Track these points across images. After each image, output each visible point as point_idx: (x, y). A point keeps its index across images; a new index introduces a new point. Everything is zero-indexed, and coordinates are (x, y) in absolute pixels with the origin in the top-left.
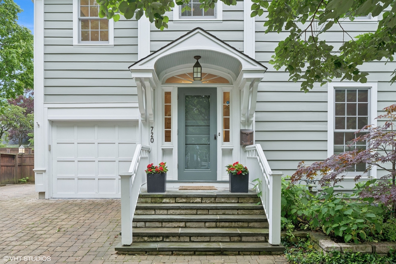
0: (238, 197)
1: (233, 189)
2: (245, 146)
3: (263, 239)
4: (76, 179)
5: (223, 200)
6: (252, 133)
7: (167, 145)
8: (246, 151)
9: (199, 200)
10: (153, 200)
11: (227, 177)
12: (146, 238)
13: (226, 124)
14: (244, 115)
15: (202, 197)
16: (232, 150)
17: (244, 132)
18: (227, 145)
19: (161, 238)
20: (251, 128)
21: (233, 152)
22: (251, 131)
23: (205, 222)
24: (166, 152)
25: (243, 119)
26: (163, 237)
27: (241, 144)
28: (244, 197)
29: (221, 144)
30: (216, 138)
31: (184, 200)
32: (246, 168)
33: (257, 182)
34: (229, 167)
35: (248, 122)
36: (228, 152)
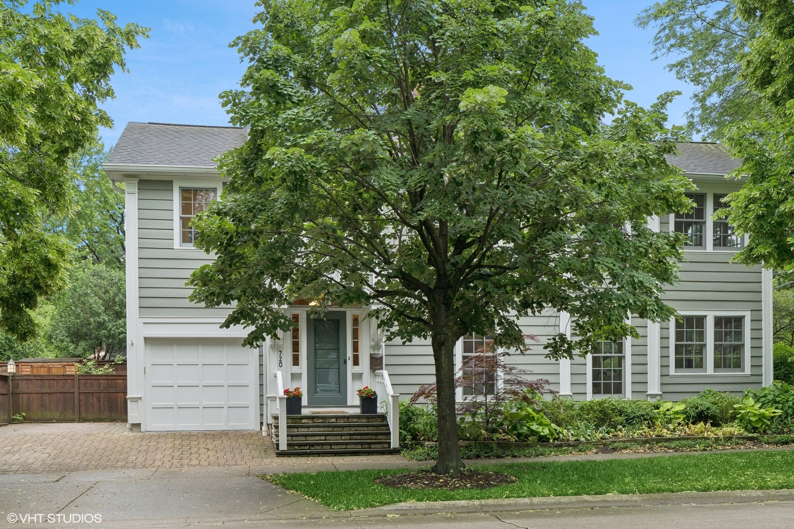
0: (368, 418)
1: (363, 411)
2: (374, 370)
3: (387, 446)
4: (176, 408)
5: (355, 420)
6: (382, 358)
7: (296, 369)
8: (376, 376)
9: (334, 420)
10: (293, 421)
11: (357, 402)
12: (296, 447)
13: (356, 348)
14: (373, 340)
15: (337, 418)
16: (362, 374)
17: (374, 356)
18: (357, 369)
19: (308, 447)
20: (380, 352)
21: (363, 376)
22: (381, 356)
23: (341, 436)
24: (295, 377)
25: (372, 343)
26: (310, 446)
27: (371, 368)
28: (373, 417)
29: (350, 369)
30: (345, 362)
31: (321, 421)
32: (375, 393)
33: (384, 404)
34: (360, 391)
35: (377, 346)
36: (358, 377)
